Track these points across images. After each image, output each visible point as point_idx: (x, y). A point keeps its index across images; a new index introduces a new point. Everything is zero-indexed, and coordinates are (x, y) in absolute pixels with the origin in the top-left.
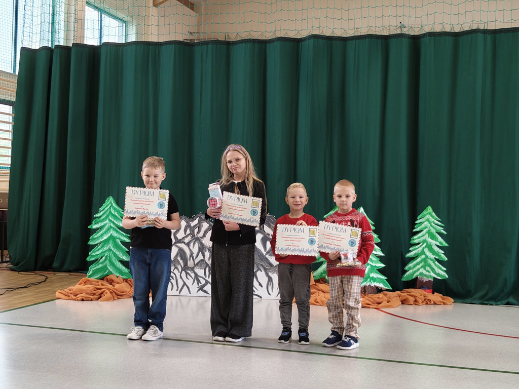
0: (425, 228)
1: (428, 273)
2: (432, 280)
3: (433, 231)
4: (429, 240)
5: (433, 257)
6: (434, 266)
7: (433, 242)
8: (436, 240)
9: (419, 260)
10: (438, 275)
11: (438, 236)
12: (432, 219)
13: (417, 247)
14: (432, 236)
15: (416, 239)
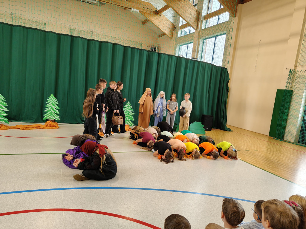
0: (51, 102)
1: (52, 118)
2: (54, 120)
3: (54, 103)
4: (52, 106)
5: (54, 112)
6: (54, 115)
7: (54, 107)
8: (55, 106)
9: (49, 113)
10: (56, 118)
11: (55, 105)
12: (53, 99)
13: (48, 108)
14: (53, 105)
15: (47, 106)
